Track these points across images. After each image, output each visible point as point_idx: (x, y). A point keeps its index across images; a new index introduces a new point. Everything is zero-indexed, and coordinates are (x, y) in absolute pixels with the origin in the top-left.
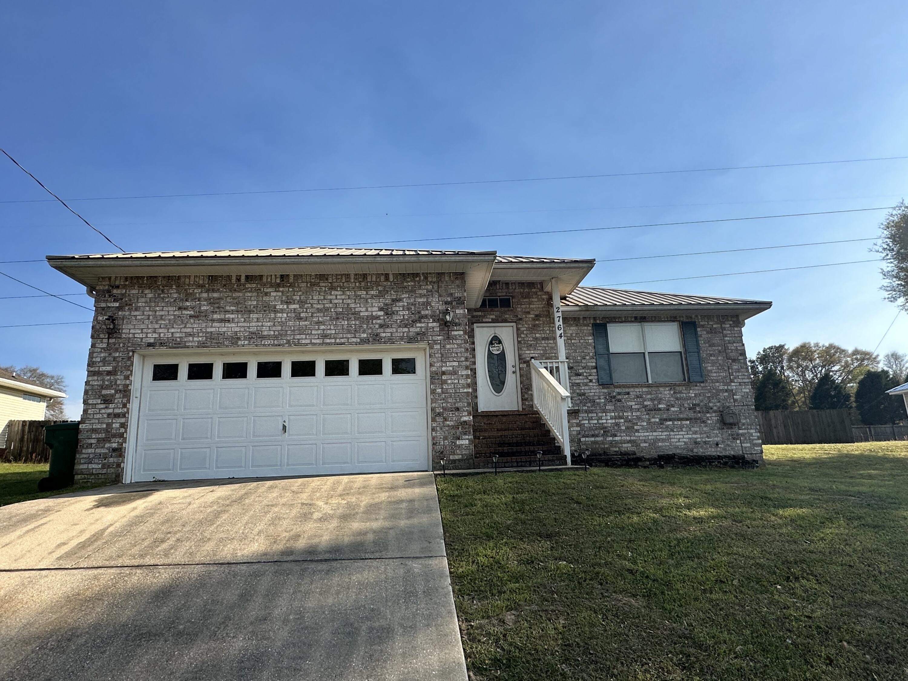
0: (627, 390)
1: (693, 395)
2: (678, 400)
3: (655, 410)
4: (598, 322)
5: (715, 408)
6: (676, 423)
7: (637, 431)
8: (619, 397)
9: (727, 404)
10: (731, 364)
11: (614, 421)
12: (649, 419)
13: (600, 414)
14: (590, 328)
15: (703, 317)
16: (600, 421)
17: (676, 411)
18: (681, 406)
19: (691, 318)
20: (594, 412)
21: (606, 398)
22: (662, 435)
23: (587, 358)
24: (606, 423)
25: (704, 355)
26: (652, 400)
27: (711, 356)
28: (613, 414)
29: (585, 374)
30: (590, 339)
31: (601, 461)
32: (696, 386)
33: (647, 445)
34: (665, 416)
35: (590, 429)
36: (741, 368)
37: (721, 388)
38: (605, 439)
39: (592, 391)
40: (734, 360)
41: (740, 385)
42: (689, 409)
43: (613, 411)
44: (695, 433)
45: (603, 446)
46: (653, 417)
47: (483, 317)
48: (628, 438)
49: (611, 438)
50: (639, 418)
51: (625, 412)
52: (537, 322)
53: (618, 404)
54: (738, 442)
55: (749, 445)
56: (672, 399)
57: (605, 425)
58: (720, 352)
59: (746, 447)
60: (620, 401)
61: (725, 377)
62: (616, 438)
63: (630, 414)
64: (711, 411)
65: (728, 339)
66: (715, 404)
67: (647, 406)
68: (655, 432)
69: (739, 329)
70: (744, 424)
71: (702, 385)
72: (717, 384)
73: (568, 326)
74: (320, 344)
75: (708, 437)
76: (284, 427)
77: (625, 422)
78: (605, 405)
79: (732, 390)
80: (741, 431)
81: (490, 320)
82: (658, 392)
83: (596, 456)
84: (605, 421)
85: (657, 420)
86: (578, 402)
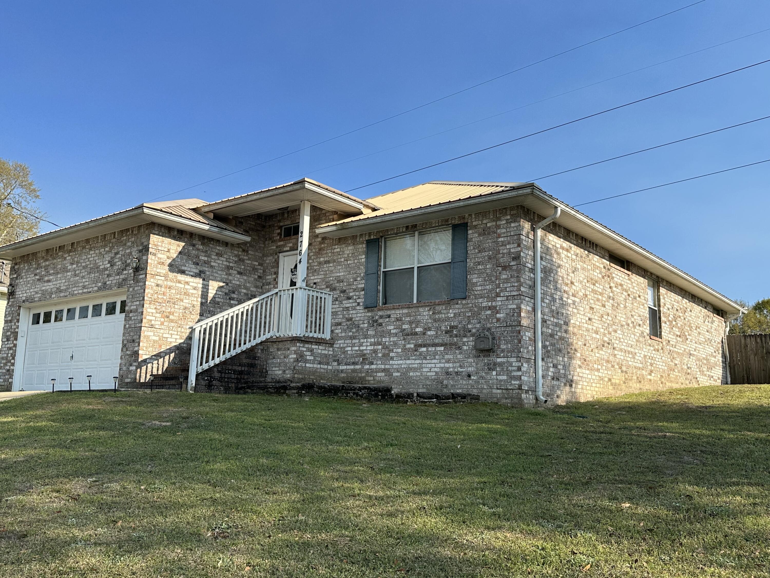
0: (389, 313)
1: (452, 315)
2: (436, 322)
3: (412, 334)
4: (372, 237)
5: (474, 331)
6: (430, 349)
7: (392, 358)
8: (381, 321)
9: (489, 325)
10: (500, 273)
11: (372, 348)
12: (405, 345)
13: (362, 341)
14: (364, 246)
15: (478, 214)
16: (362, 348)
17: (432, 336)
18: (438, 329)
19: (464, 218)
20: (357, 338)
21: (369, 322)
22: (414, 364)
23: (359, 279)
24: (366, 350)
25: (470, 264)
26: (410, 323)
27: (479, 265)
28: (373, 340)
29: (355, 297)
30: (363, 258)
31: (260, 388)
32: (457, 304)
33: (398, 374)
34: (420, 342)
35: (352, 356)
36: (511, 277)
37: (484, 304)
38: (363, 367)
39: (359, 315)
40: (505, 268)
41: (507, 300)
42: (446, 333)
43: (374, 337)
44: (448, 361)
45: (360, 375)
46: (409, 343)
47: (284, 246)
48: (383, 367)
49: (367, 367)
50: (395, 344)
51: (384, 337)
52: (323, 246)
53: (379, 329)
54: (494, 373)
55: (505, 377)
56: (430, 321)
57: (365, 352)
58: (490, 258)
59: (501, 381)
60: (380, 325)
61: (490, 291)
62: (373, 367)
63: (388, 339)
64: (469, 334)
65: (502, 239)
66: (474, 326)
67: (405, 329)
68: (409, 359)
69: (517, 224)
70: (503, 351)
71: (464, 302)
72: (481, 300)
73: (346, 246)
75: (461, 367)
76: (72, 357)
77: (383, 348)
78: (368, 330)
79: (496, 307)
80: (499, 360)
81: (288, 249)
82: (417, 313)
83: (258, 383)
84: (364, 348)
85: (412, 346)
86: (345, 328)
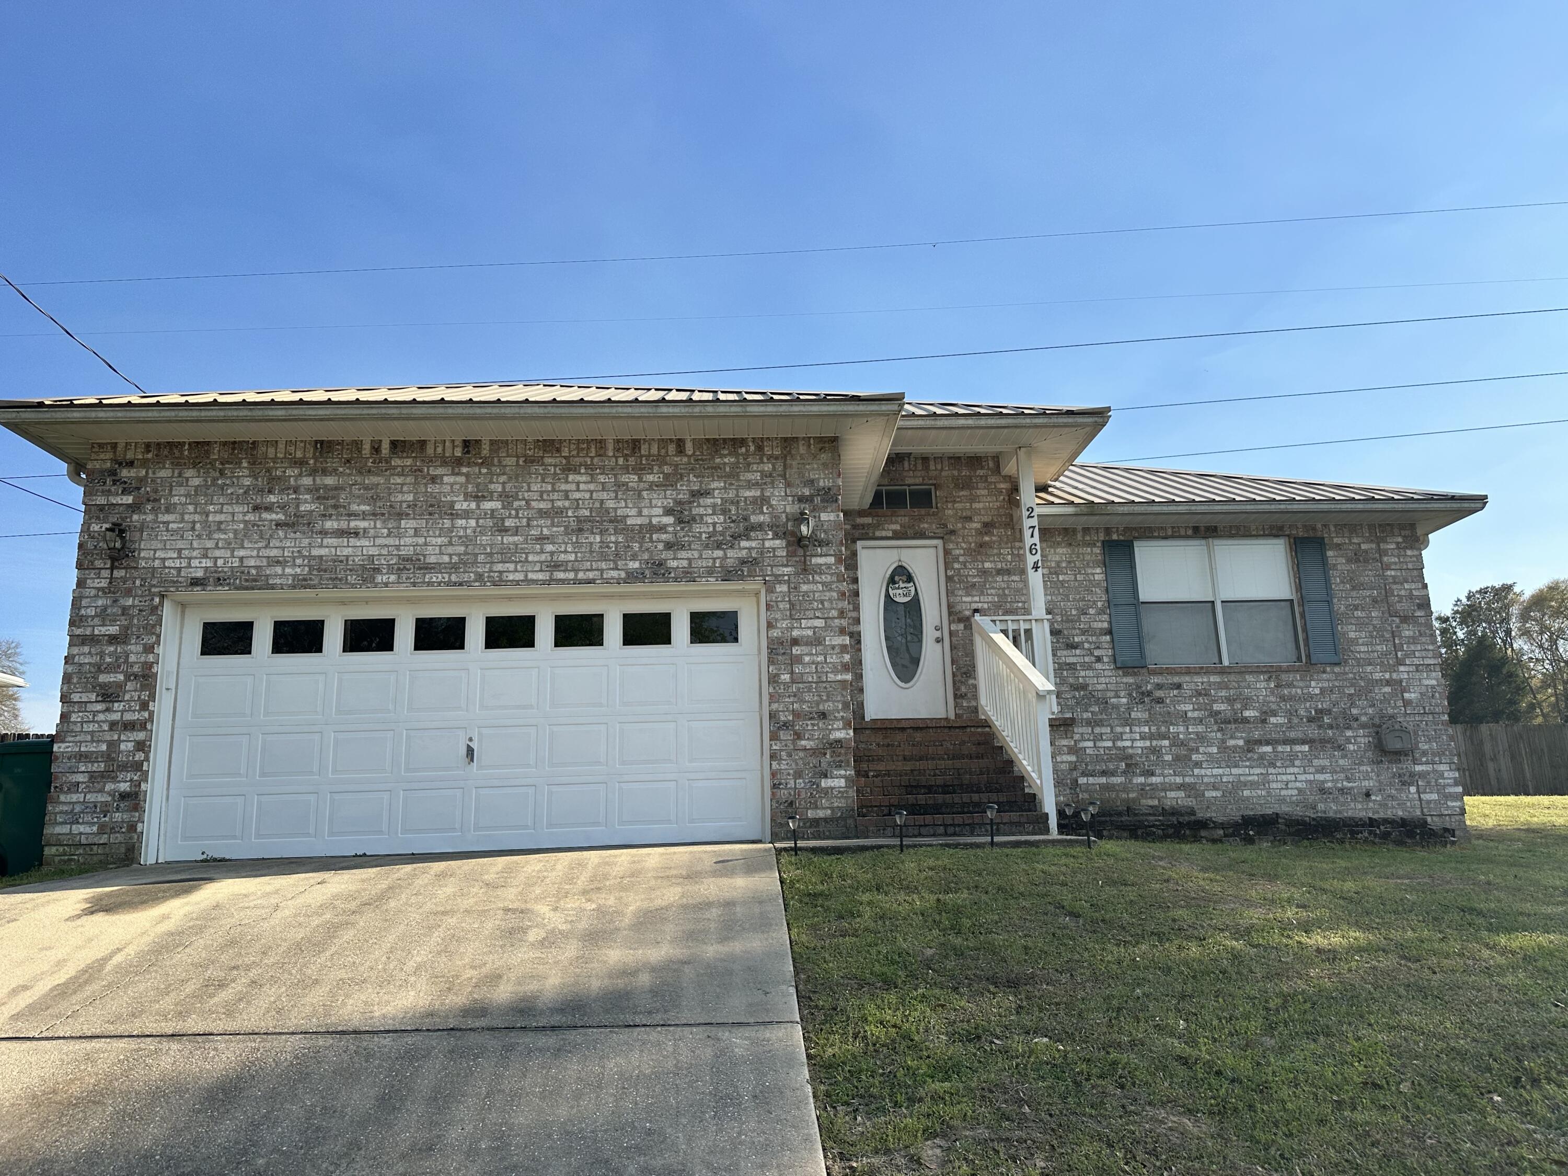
0: (1176, 679)
1: (1317, 691)
2: (1284, 700)
3: (1236, 721)
4: (1115, 537)
5: (1364, 719)
6: (1280, 748)
7: (1198, 765)
8: (1159, 694)
9: (1390, 711)
10: (1398, 627)
11: (1148, 743)
12: (1223, 741)
13: (1119, 729)
14: (1097, 550)
15: (1340, 527)
16: (1120, 744)
17: (1281, 725)
18: (1290, 714)
19: (1314, 529)
20: (1105, 723)
21: (1130, 695)
22: (1250, 775)
23: (1092, 611)
24: (1132, 747)
25: (1340, 607)
26: (1230, 700)
27: (1357, 609)
28: (1146, 729)
29: (1086, 645)
30: (1098, 574)
31: (1122, 827)
32: (1324, 672)
33: (1218, 794)
34: (1256, 735)
35: (1098, 759)
36: (1421, 635)
37: (1377, 676)
38: (1130, 780)
39: (1103, 680)
40: (1405, 619)
41: (1417, 671)
42: (1309, 721)
43: (1147, 723)
44: (1321, 770)
45: (1124, 796)
46: (1232, 738)
47: (877, 526)
48: (1179, 780)
49: (1141, 780)
50: (1201, 738)
51: (1172, 724)
52: (987, 538)
53: (1158, 707)
54: (1413, 789)
55: (1434, 796)
56: (1273, 699)
57: (1130, 751)
58: (1375, 601)
59: (1429, 802)
60: (1160, 701)
61: (1385, 654)
62: (1154, 780)
63: (1181, 729)
64: (1355, 725)
65: (1393, 573)
66: (1363, 711)
67: (1219, 712)
68: (1236, 767)
69: (1416, 553)
70: (1424, 753)
71: (1337, 669)
72: (1369, 669)
73: (1051, 547)
74: (544, 582)
75: (1348, 779)
76: (470, 752)
77: (1171, 746)
78: (1129, 709)
79: (1401, 681)
80: (1418, 768)
81: (890, 534)
82: (1243, 684)
83: (1111, 815)
84: (1128, 744)
85: (1241, 743)
86: (1071, 702)
